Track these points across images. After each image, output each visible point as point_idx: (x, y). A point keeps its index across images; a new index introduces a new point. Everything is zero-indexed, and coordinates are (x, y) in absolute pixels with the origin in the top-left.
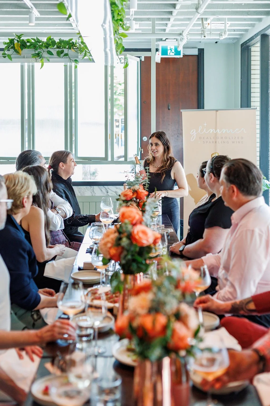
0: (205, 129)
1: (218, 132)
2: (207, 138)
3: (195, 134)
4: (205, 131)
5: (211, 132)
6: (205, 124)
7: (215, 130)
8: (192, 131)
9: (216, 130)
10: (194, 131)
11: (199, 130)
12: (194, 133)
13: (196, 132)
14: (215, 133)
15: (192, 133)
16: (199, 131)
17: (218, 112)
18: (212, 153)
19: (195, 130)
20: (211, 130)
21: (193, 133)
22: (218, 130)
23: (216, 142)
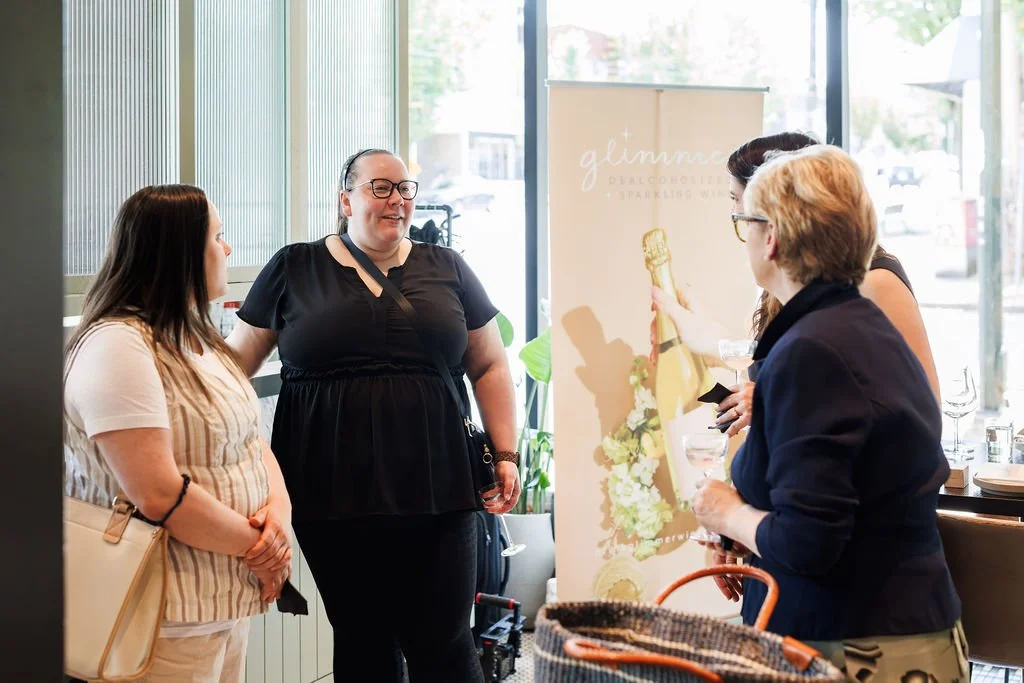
0: (626, 150)
1: (665, 159)
2: (632, 180)
3: (594, 168)
4: (624, 157)
5: (642, 161)
6: (626, 134)
7: (653, 154)
8: (584, 157)
9: (656, 156)
10: (590, 156)
11: (609, 154)
12: (591, 166)
13: (597, 161)
14: (653, 162)
15: (584, 163)
16: (608, 158)
17: (662, 95)
18: (648, 230)
19: (594, 154)
20: (642, 152)
21: (589, 163)
22: (664, 155)
23: (656, 195)
